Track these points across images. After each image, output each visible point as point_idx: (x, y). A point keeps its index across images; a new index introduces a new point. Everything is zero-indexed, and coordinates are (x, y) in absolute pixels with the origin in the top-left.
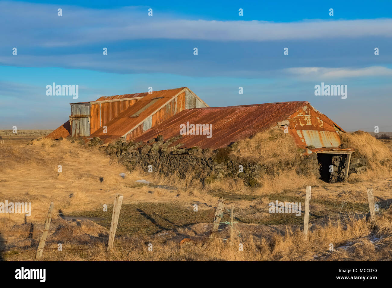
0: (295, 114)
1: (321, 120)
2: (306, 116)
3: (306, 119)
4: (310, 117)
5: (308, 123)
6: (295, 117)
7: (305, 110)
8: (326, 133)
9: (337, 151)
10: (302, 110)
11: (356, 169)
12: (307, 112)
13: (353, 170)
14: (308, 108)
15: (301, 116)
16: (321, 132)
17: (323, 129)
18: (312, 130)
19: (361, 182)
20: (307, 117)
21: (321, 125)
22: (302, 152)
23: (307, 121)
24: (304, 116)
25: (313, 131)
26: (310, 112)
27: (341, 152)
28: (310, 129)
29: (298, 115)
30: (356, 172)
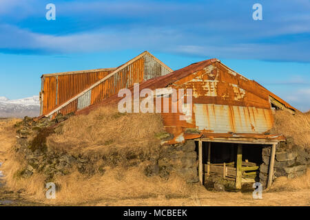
0: (187, 78)
1: (240, 89)
2: (208, 81)
3: (207, 86)
4: (216, 84)
5: (209, 92)
6: (186, 83)
7: (210, 71)
8: (246, 110)
9: (245, 139)
10: (203, 72)
11: (286, 169)
12: (211, 75)
13: (281, 172)
14: (216, 70)
15: (198, 80)
16: (235, 108)
17: (241, 103)
18: (216, 104)
19: (289, 191)
20: (210, 83)
21: (239, 97)
22: (165, 139)
23: (209, 89)
24: (205, 81)
25: (218, 107)
26: (218, 75)
27: (254, 141)
28: (211, 103)
29: (194, 80)
30: (286, 175)
